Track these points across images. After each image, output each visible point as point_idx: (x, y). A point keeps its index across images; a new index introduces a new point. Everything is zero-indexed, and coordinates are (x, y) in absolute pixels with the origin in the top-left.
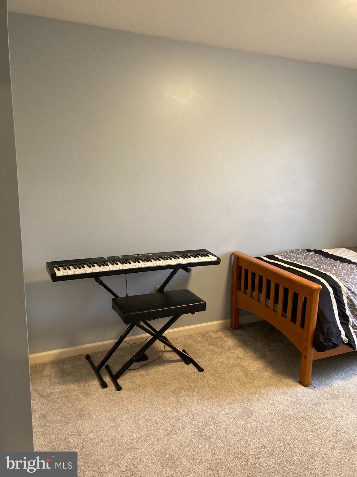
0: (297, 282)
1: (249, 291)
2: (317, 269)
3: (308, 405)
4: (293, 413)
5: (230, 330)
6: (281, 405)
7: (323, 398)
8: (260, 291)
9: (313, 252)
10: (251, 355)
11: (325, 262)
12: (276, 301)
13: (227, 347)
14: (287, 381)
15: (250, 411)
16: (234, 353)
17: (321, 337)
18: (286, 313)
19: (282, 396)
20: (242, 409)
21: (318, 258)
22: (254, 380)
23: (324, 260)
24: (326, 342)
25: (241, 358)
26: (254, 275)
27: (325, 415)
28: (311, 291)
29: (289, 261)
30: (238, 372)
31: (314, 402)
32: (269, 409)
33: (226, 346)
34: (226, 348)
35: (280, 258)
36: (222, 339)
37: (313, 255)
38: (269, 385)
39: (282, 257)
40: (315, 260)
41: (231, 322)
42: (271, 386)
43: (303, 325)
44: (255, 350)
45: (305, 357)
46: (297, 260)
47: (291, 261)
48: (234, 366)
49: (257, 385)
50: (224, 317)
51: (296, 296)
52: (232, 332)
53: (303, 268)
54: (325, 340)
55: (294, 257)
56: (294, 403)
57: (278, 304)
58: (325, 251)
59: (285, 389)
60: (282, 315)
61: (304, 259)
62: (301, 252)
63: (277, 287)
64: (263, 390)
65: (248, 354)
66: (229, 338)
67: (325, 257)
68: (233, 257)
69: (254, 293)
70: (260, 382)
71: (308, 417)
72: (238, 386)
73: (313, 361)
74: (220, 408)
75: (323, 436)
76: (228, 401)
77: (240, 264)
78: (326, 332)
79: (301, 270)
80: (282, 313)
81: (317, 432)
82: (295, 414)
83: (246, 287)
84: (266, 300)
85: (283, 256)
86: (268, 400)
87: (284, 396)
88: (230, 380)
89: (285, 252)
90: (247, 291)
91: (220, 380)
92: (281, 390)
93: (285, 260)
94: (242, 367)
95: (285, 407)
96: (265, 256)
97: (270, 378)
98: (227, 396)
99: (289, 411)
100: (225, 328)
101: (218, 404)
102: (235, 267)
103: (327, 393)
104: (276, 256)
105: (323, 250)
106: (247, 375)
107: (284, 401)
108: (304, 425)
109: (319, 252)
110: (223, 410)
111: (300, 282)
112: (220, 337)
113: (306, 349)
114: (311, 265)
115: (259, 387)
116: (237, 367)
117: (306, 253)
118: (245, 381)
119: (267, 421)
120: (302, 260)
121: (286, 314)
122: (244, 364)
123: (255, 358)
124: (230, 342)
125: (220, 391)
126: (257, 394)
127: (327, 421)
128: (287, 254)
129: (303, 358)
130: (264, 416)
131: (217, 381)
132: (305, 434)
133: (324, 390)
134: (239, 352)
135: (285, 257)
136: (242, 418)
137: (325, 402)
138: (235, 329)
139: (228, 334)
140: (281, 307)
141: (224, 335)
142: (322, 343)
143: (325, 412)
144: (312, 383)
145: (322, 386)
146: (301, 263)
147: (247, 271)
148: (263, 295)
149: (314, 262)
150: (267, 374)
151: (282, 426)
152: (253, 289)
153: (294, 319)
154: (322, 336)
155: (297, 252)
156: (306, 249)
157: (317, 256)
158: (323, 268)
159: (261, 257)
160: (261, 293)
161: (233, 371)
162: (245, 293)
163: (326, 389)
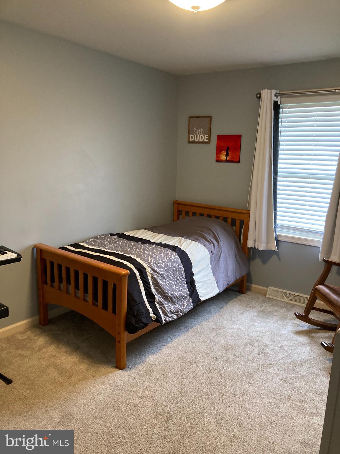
0: (106, 270)
1: (56, 284)
2: (122, 253)
3: (127, 389)
4: (113, 401)
5: (39, 328)
6: (100, 396)
7: (139, 377)
8: (68, 282)
9: (117, 236)
10: (64, 350)
11: (129, 245)
12: (86, 291)
13: (38, 347)
14: (104, 368)
15: (70, 414)
16: (46, 352)
17: (132, 320)
18: (97, 301)
19: (101, 386)
20: (60, 413)
21: (121, 241)
22: (70, 377)
23: (127, 243)
24: (137, 324)
25: (54, 356)
26: (60, 266)
27: (143, 394)
28: (120, 277)
29: (95, 248)
30: (53, 373)
31: (131, 384)
32: (89, 404)
33: (36, 346)
34: (37, 349)
35: (85, 245)
36: (31, 340)
37: (116, 239)
38: (86, 379)
39: (87, 245)
40: (119, 244)
41: (40, 319)
42: (89, 378)
43: (114, 311)
44: (68, 344)
45: (119, 342)
46: (102, 246)
47: (97, 247)
48: (48, 367)
49: (74, 381)
50: (32, 315)
51: (105, 284)
52: (41, 329)
53: (109, 254)
54: (136, 322)
55: (99, 243)
56: (113, 391)
57: (88, 294)
58: (127, 233)
59: (103, 378)
60: (93, 304)
61: (108, 244)
62: (105, 237)
63: (86, 276)
64: (82, 385)
65: (61, 349)
66: (39, 337)
67: (128, 240)
68: (35, 249)
69: (62, 286)
70: (77, 378)
71: (128, 401)
72: (54, 388)
73: (127, 344)
74: (36, 421)
75: (143, 416)
76: (44, 409)
77: (44, 257)
78: (137, 314)
79: (108, 256)
80: (93, 301)
81: (138, 414)
82: (115, 401)
83: (53, 280)
84: (75, 291)
85: (88, 243)
86: (87, 395)
87: (103, 385)
88: (44, 384)
89: (89, 239)
90: (54, 284)
91: (33, 387)
92: (99, 381)
93: (91, 247)
94: (56, 366)
95: (105, 397)
96: (70, 246)
97: (87, 370)
98: (43, 404)
99: (109, 400)
100: (33, 326)
101: (33, 416)
102: (39, 260)
103: (141, 371)
104: (81, 244)
105: (125, 233)
106: (62, 373)
107: (103, 392)
108: (125, 411)
109: (122, 236)
110: (40, 421)
111: (108, 270)
112: (29, 338)
113: (119, 334)
114: (117, 250)
115: (76, 383)
116: (50, 367)
117: (110, 237)
118: (61, 380)
119: (88, 419)
120: (107, 246)
121: (97, 303)
122: (58, 362)
123: (69, 352)
124: (41, 341)
125: (34, 400)
126: (75, 391)
127: (145, 399)
128: (92, 241)
129: (117, 343)
130: (85, 414)
131: (30, 389)
132: (127, 420)
133: (139, 369)
134: (52, 350)
135: (91, 244)
136: (62, 425)
137: (141, 380)
138: (44, 326)
139: (37, 332)
140: (92, 297)
141: (33, 334)
142: (134, 325)
143: (142, 390)
144: (127, 363)
145: (137, 365)
146: (106, 249)
147: (52, 264)
148: (72, 287)
149: (118, 246)
150: (83, 367)
151: (104, 419)
152: (61, 281)
153: (105, 307)
154: (133, 318)
155: (101, 237)
156: (109, 234)
157: (121, 239)
158: (128, 251)
159: (66, 247)
160: (70, 284)
161: (47, 373)
162: (52, 286)
163: (141, 367)
